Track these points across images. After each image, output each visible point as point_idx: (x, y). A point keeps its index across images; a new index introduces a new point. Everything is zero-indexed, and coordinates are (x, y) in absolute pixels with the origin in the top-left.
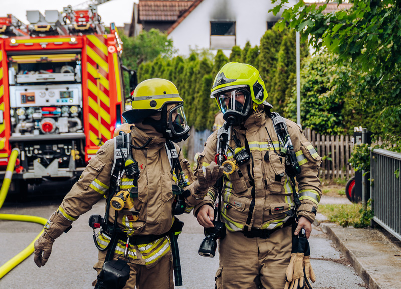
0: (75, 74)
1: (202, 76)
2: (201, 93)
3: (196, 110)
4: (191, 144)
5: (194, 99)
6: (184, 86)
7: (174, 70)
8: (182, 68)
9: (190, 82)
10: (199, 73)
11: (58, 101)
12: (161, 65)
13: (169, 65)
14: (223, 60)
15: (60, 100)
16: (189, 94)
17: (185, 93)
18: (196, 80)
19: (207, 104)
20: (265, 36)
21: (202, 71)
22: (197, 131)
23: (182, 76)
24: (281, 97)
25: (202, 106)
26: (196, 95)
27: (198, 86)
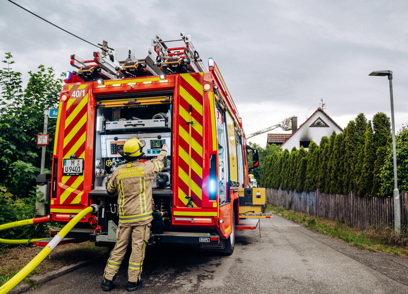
0: (166, 120)
1: (301, 159)
2: (300, 168)
3: (297, 179)
4: (294, 200)
5: (295, 172)
6: (289, 165)
7: (283, 157)
8: (288, 155)
9: (293, 163)
10: (299, 156)
11: (149, 152)
12: (276, 156)
13: (280, 155)
14: (315, 147)
15: (152, 151)
16: (292, 170)
17: (290, 169)
18: (296, 161)
19: (304, 175)
20: (350, 124)
21: (301, 156)
22: (297, 192)
23: (288, 160)
24: (370, 167)
25: (301, 177)
26: (297, 170)
27: (298, 164)
